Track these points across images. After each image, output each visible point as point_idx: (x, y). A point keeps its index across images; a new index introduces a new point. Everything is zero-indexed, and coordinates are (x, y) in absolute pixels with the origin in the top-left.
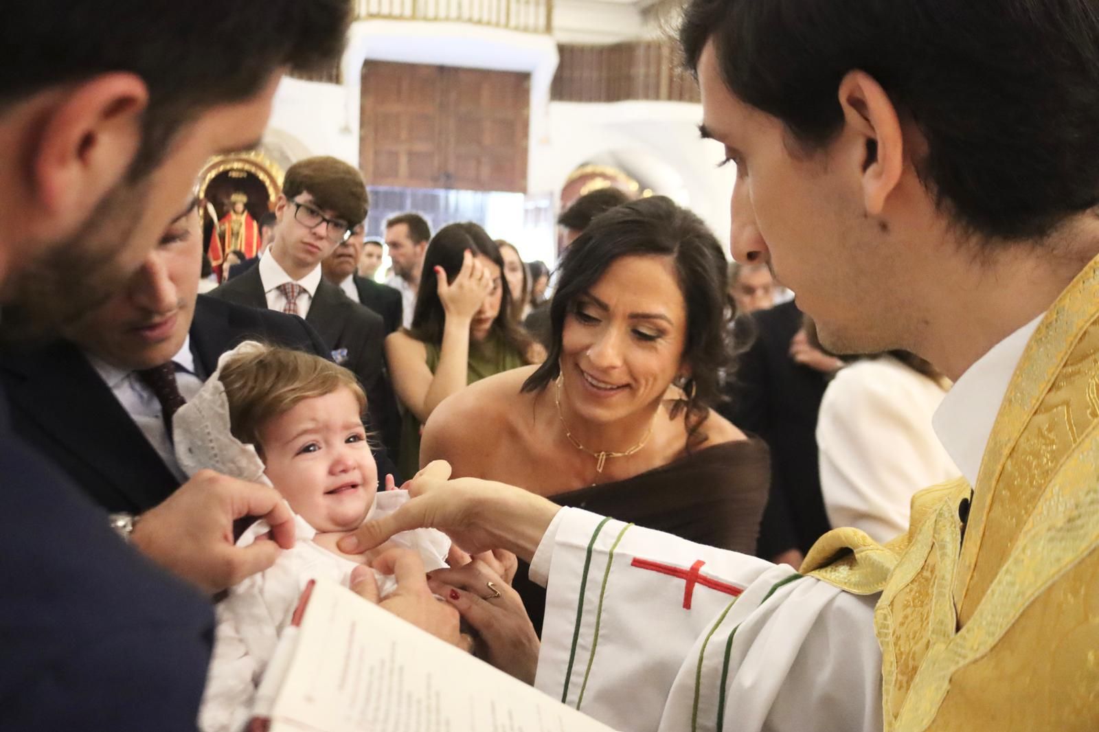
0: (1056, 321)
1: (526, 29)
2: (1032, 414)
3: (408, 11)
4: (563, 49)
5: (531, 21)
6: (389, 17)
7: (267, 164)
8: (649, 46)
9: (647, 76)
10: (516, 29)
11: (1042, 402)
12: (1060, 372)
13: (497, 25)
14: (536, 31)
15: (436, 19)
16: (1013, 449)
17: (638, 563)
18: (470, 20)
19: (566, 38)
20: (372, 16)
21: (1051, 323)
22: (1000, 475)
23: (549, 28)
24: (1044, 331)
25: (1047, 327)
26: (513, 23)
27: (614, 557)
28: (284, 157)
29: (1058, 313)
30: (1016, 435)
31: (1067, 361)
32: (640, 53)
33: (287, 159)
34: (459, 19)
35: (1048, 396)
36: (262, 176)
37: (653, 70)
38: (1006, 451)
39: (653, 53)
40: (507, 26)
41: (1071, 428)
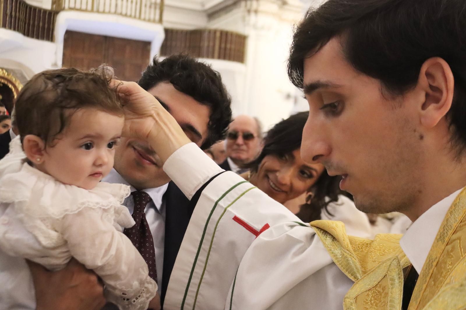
0: (459, 203)
1: (149, 20)
2: (445, 245)
3: (89, 8)
4: (167, 31)
5: (152, 17)
6: (80, 10)
7: (14, 80)
8: (210, 31)
9: (208, 47)
10: (144, 20)
11: (450, 239)
12: (458, 225)
13: (135, 17)
14: (154, 21)
15: (104, 12)
16: (438, 262)
17: (236, 219)
18: (121, 14)
19: (169, 26)
20: (71, 9)
21: (456, 204)
22: (432, 275)
23: (161, 21)
24: (453, 207)
25: (455, 206)
26: (143, 16)
27: (226, 212)
28: (23, 77)
29: (459, 199)
30: (439, 255)
31: (462, 220)
32: (206, 35)
33: (25, 78)
34: (115, 13)
35: (452, 236)
36: (10, 86)
37: (211, 44)
38: (435, 264)
39: (212, 35)
40: (140, 18)
41: (461, 249)
